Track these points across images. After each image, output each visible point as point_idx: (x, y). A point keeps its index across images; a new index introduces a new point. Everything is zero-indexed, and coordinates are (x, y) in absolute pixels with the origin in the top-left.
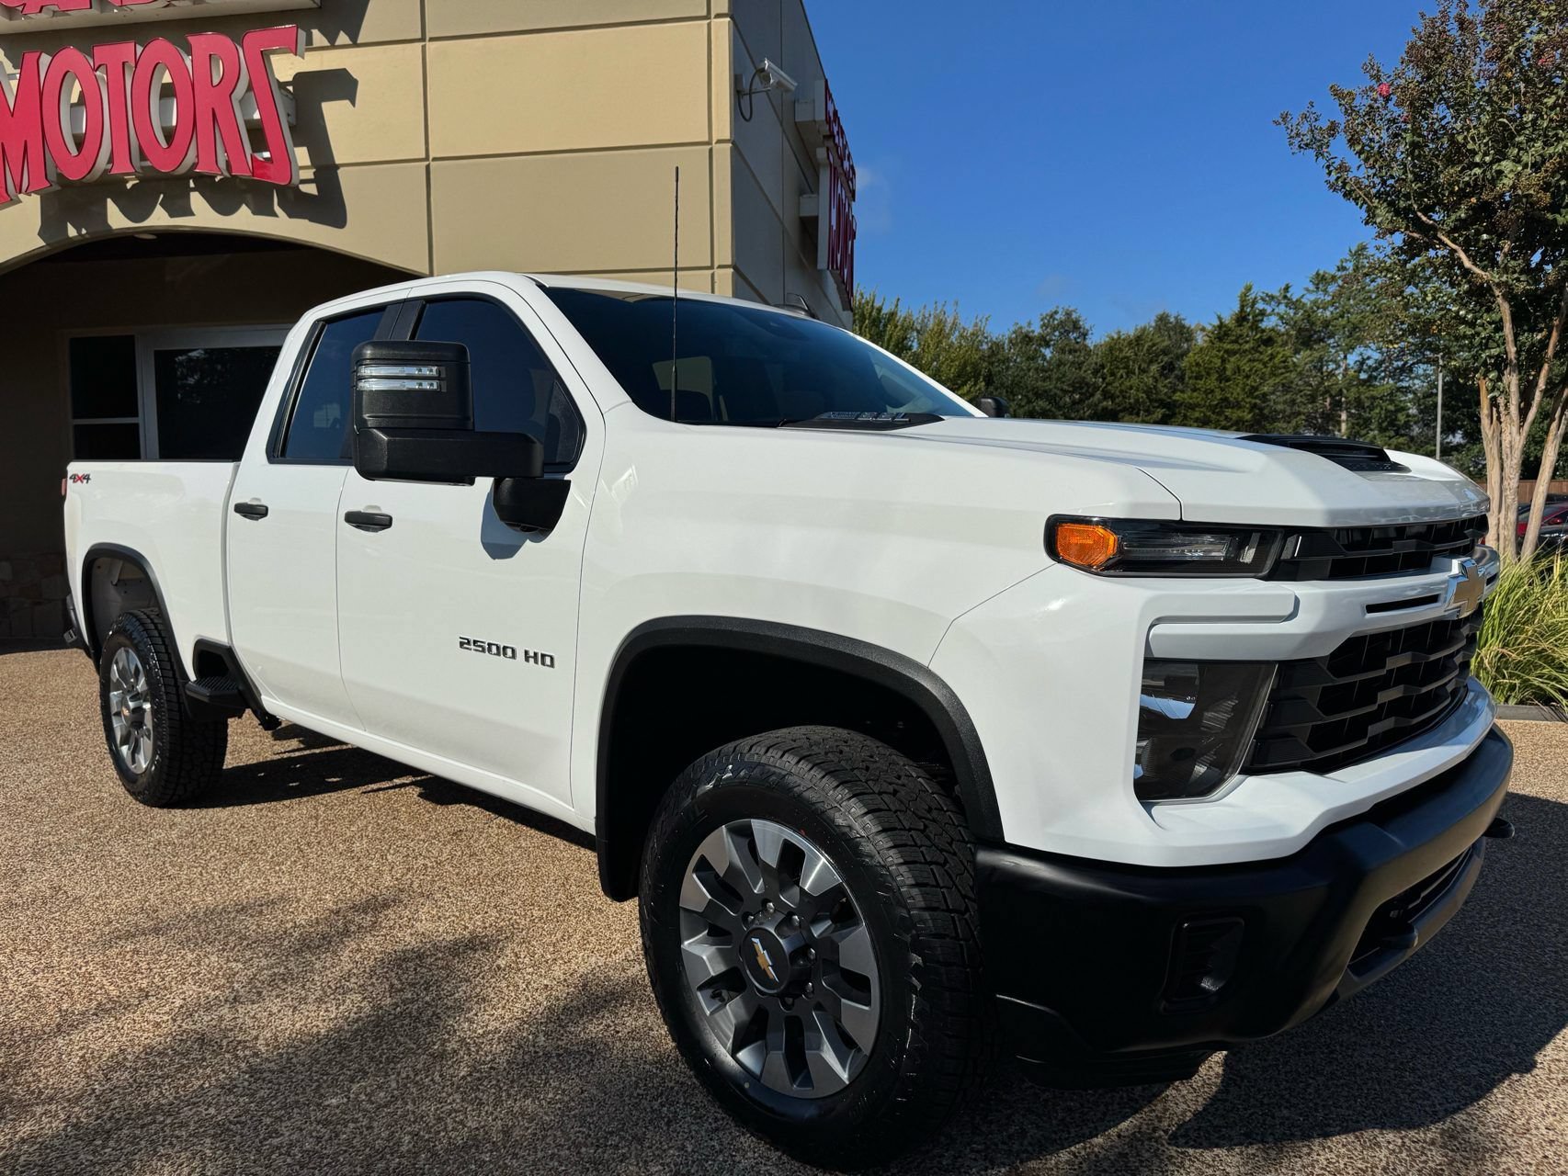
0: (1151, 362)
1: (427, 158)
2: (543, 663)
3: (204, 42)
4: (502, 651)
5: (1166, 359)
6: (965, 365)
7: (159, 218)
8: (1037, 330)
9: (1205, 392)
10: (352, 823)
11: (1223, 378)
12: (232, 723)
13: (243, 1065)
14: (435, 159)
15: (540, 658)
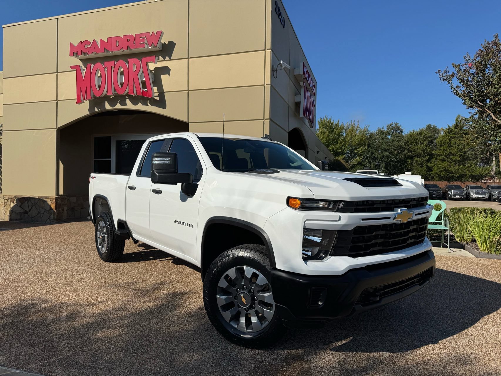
0: (425, 140)
1: (188, 90)
2: (191, 227)
3: (132, 60)
4: (183, 223)
5: (430, 139)
6: (361, 141)
7: (118, 106)
8: (385, 129)
9: (443, 150)
10: (153, 268)
11: (450, 146)
12: (126, 241)
13: (119, 318)
14: (190, 90)
15: (191, 226)
